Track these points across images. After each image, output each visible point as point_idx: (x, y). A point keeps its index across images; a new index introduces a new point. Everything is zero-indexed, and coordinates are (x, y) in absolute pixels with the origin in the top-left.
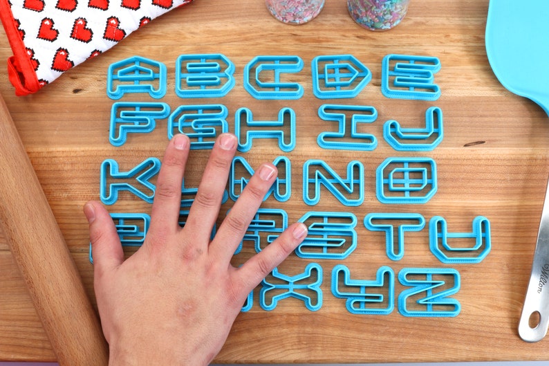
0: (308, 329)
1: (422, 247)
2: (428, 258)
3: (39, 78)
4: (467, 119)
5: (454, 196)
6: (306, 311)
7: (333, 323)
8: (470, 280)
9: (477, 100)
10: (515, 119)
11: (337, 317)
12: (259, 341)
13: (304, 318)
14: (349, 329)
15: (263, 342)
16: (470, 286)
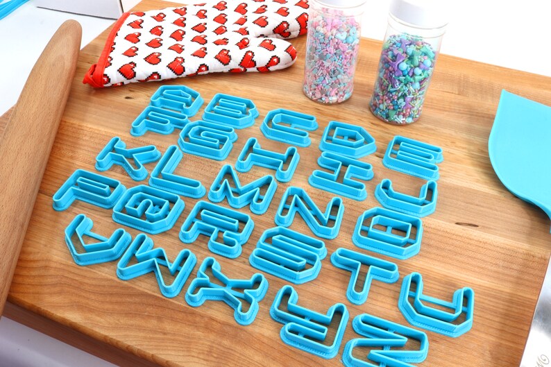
0: (226, 342)
1: (389, 300)
2: (394, 313)
3: (105, 73)
4: (463, 204)
5: (437, 263)
6: (232, 322)
7: (257, 346)
8: (440, 354)
9: (475, 192)
10: (513, 217)
11: (265, 340)
12: (165, 334)
13: (227, 329)
14: (274, 359)
15: (169, 336)
16: (439, 360)
